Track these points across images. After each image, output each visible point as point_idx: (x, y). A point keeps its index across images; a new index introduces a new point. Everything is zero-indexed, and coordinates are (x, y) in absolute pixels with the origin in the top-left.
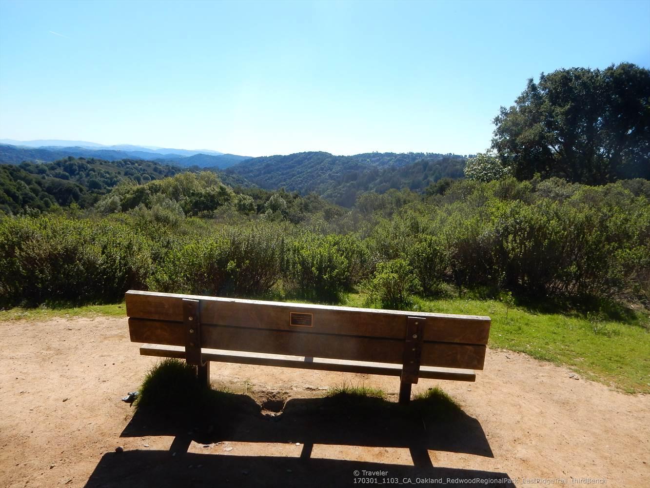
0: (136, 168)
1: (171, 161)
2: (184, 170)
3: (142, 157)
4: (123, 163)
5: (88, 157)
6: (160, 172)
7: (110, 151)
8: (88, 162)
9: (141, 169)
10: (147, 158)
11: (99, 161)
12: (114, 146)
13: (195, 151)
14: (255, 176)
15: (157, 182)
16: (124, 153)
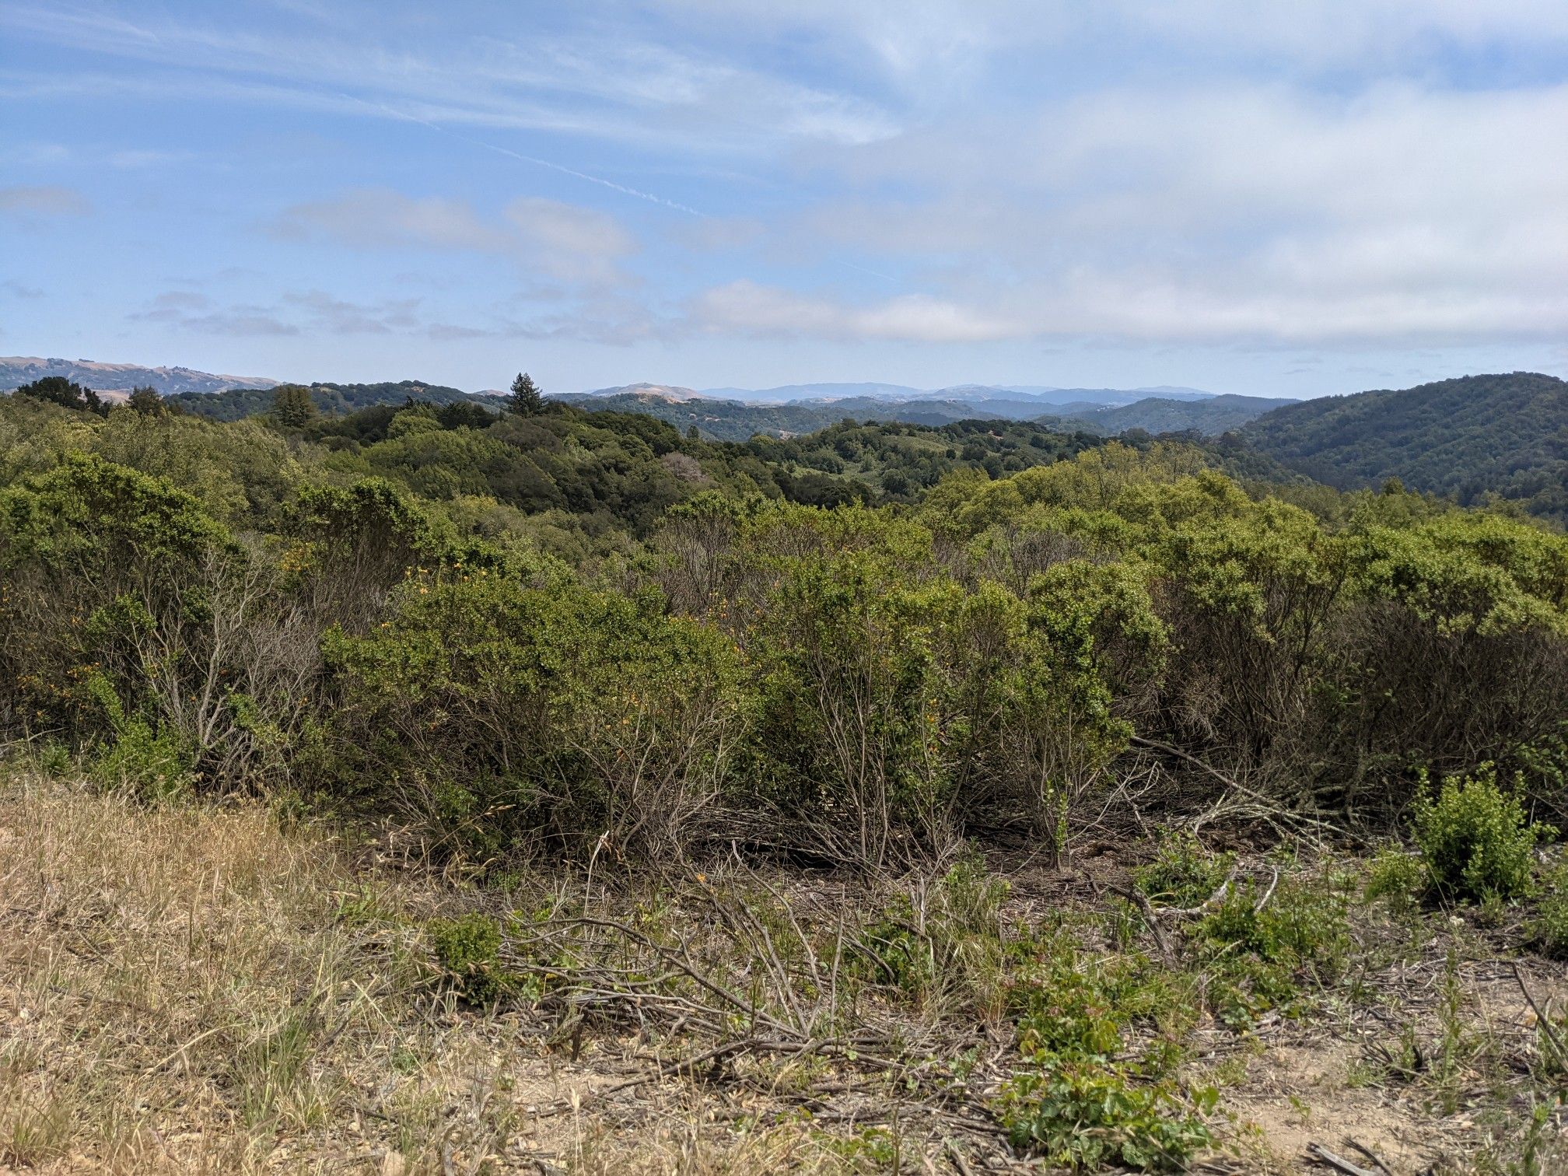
0: (990, 441)
1: (1077, 421)
2: (1105, 442)
3: (1005, 414)
4: (960, 430)
5: (885, 418)
6: (1048, 448)
7: (931, 403)
8: (886, 431)
9: (1002, 443)
10: (1017, 416)
11: (908, 426)
12: (942, 392)
13: (1138, 393)
14: (1308, 453)
15: (1038, 471)
16: (966, 407)
